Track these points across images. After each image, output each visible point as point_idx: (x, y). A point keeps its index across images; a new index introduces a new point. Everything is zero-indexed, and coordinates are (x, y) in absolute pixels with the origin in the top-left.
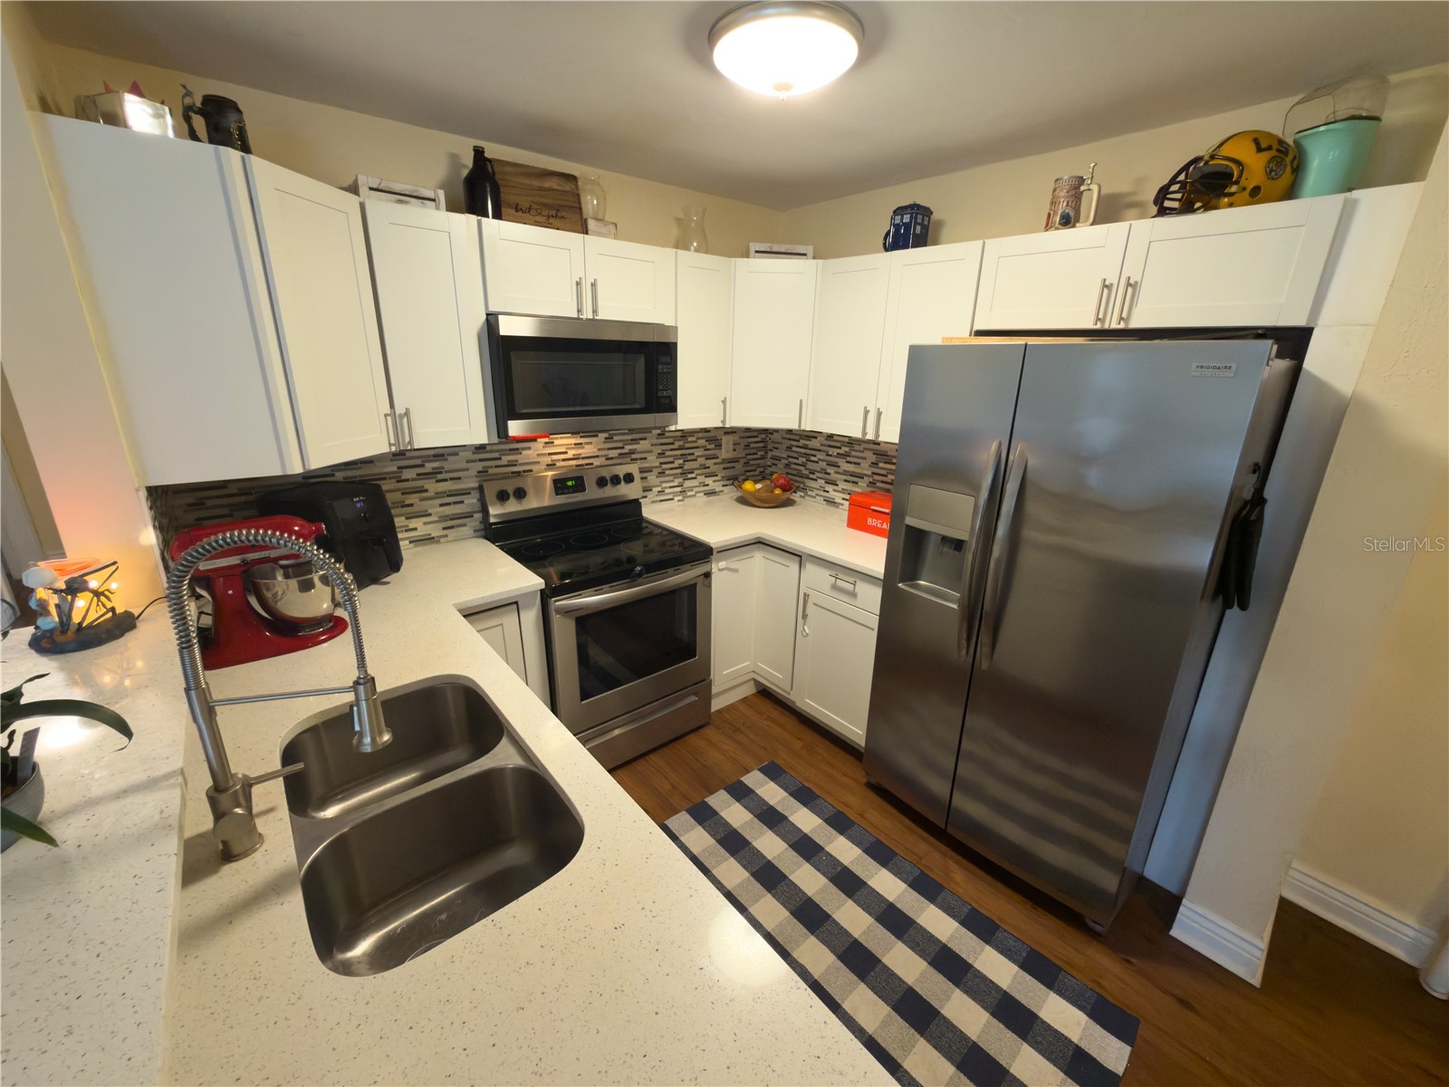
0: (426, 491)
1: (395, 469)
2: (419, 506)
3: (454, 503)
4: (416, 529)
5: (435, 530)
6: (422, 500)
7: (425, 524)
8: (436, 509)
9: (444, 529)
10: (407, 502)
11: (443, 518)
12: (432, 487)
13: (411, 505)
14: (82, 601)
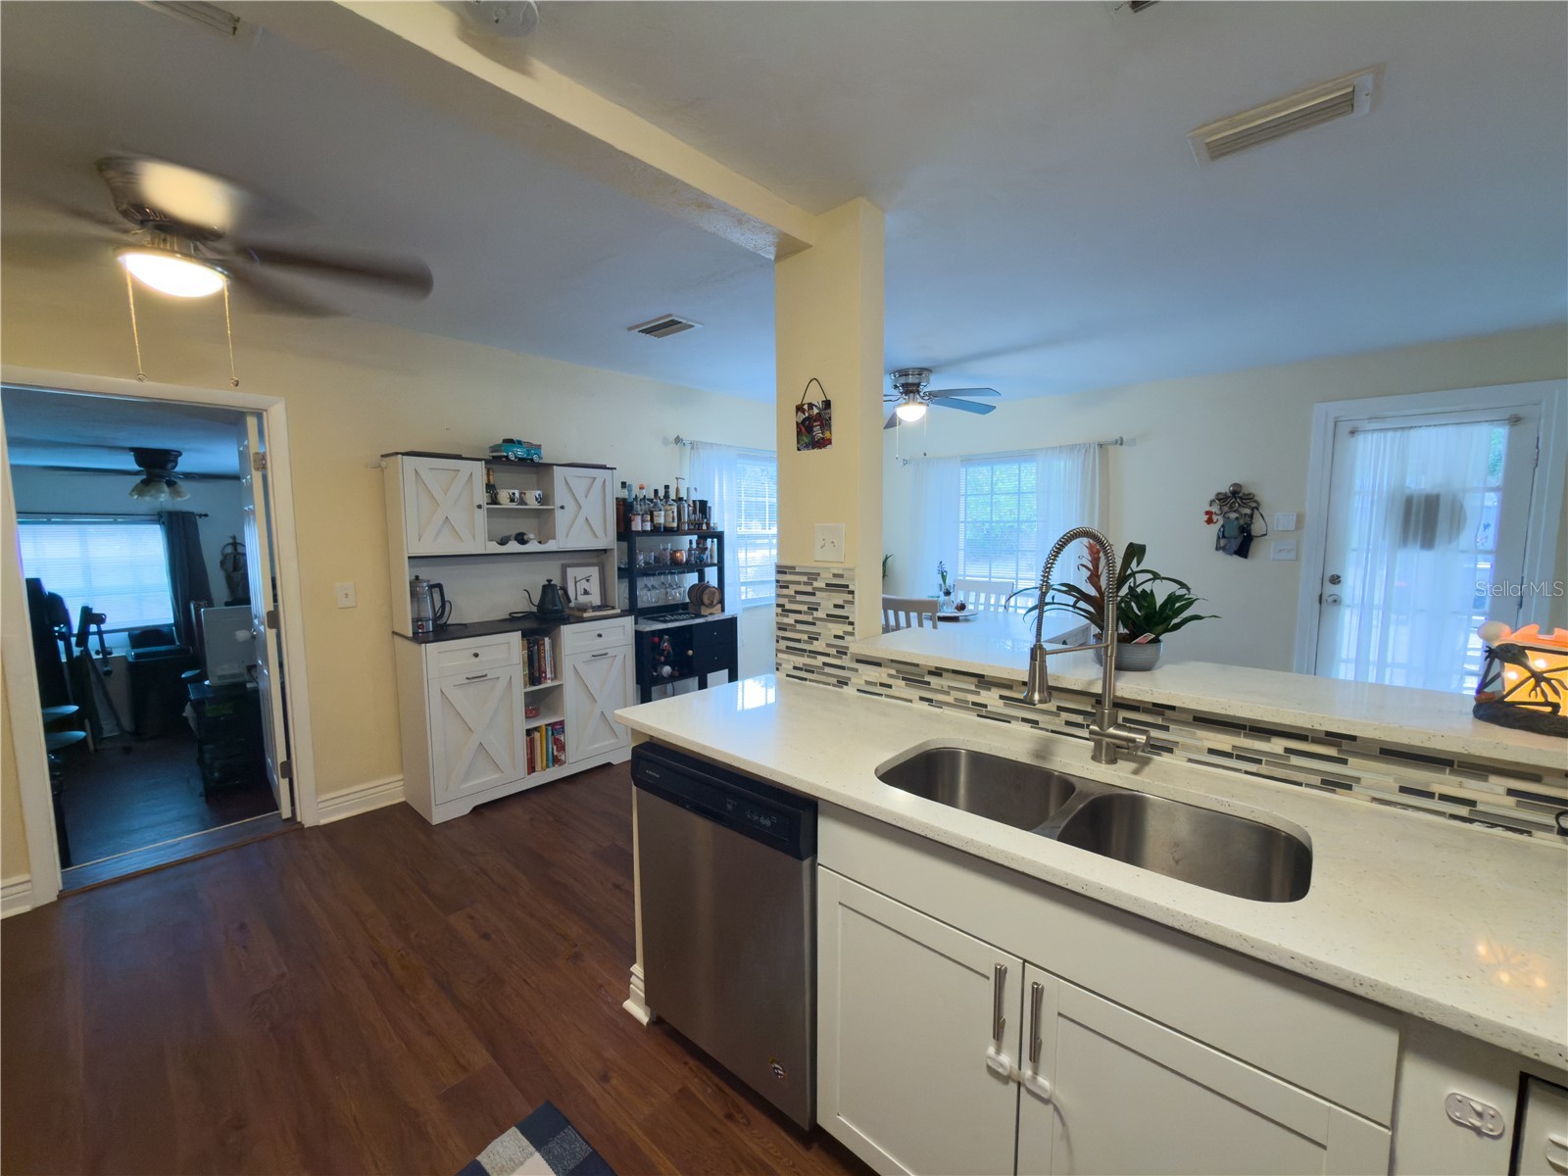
14: (1512, 674)
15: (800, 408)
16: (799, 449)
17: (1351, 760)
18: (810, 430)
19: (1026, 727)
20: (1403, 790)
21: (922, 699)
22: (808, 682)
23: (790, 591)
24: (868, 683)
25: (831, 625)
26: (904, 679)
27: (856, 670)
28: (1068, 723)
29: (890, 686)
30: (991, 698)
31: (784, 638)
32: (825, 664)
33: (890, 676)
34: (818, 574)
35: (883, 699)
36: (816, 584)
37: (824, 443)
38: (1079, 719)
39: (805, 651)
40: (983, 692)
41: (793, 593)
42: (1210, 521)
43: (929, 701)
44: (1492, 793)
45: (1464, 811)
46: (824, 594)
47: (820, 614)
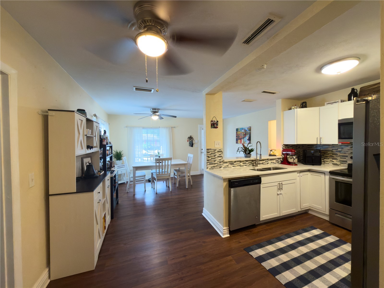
0: (338, 155)
1: (331, 149)
2: (335, 157)
3: (344, 158)
4: (334, 162)
5: (338, 163)
6: (336, 156)
7: (336, 161)
8: (339, 159)
9: (340, 163)
10: (333, 156)
11: (340, 161)
12: (339, 154)
13: (334, 157)
14: (271, 152)
15: (212, 121)
16: (211, 128)
17: (269, 161)
18: (214, 125)
19: (245, 166)
20: (271, 163)
21: (233, 166)
22: (214, 169)
23: (210, 153)
24: (225, 166)
25: (218, 158)
26: (230, 164)
27: (223, 165)
28: (249, 164)
29: (228, 166)
30: (241, 164)
31: (208, 162)
32: (217, 165)
33: (228, 164)
34: (216, 150)
35: (227, 168)
36: (215, 151)
37: (217, 128)
38: (250, 163)
39: (213, 164)
40: (241, 163)
41: (210, 154)
42: (188, 141)
43: (234, 166)
44: (274, 161)
45: (273, 163)
46: (217, 153)
47: (216, 156)
